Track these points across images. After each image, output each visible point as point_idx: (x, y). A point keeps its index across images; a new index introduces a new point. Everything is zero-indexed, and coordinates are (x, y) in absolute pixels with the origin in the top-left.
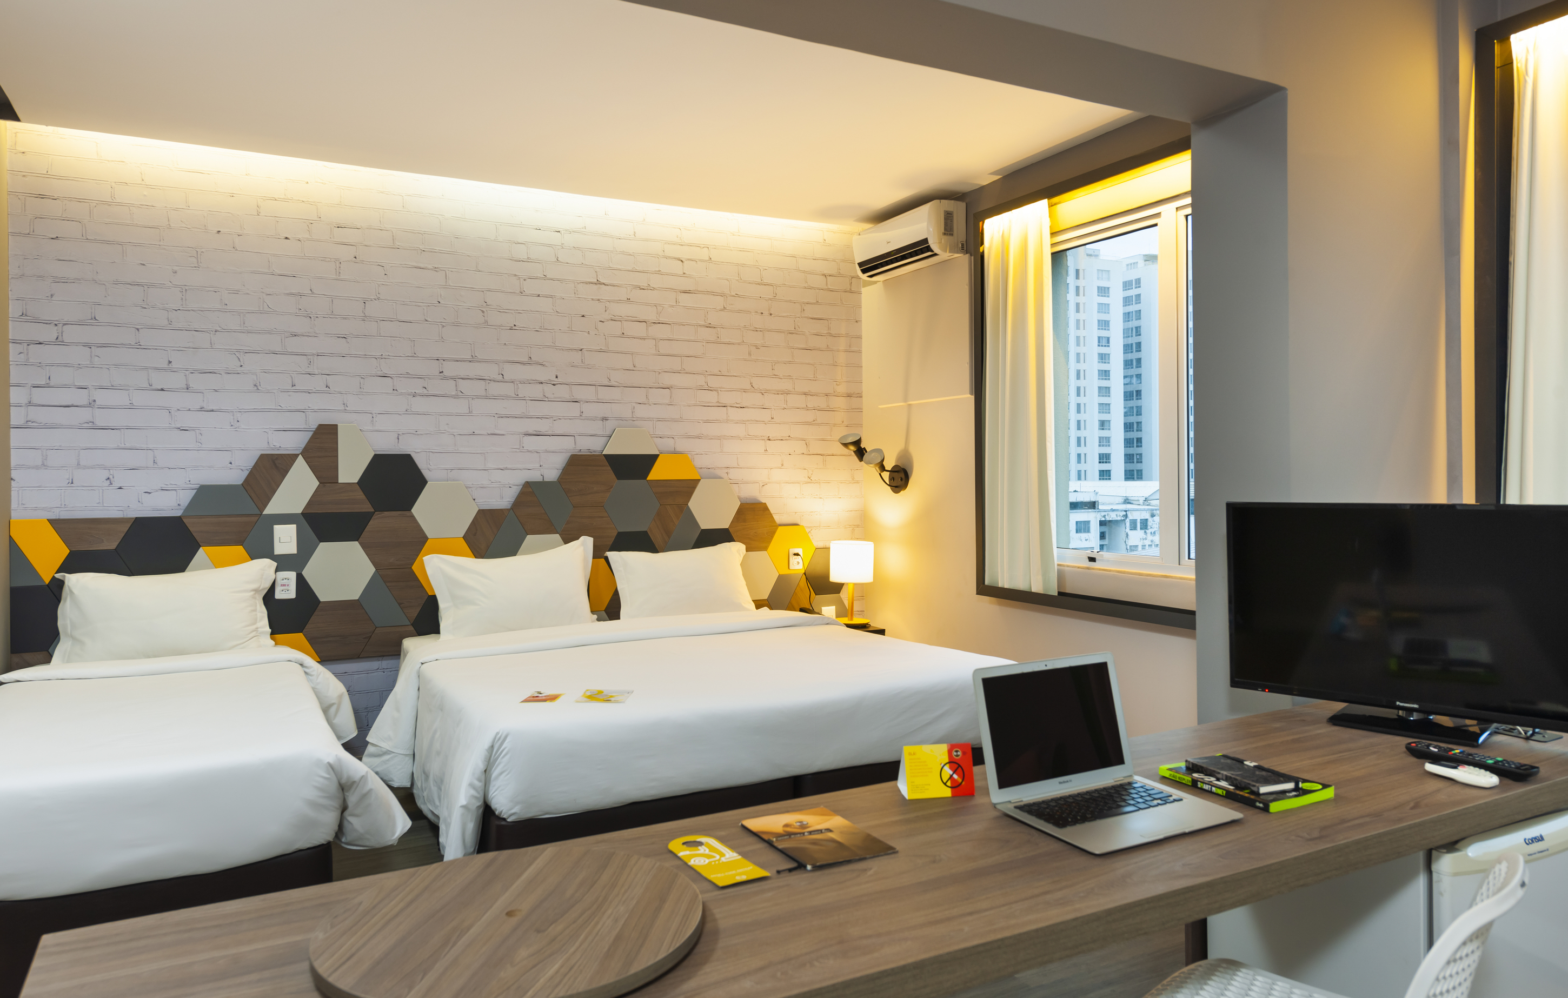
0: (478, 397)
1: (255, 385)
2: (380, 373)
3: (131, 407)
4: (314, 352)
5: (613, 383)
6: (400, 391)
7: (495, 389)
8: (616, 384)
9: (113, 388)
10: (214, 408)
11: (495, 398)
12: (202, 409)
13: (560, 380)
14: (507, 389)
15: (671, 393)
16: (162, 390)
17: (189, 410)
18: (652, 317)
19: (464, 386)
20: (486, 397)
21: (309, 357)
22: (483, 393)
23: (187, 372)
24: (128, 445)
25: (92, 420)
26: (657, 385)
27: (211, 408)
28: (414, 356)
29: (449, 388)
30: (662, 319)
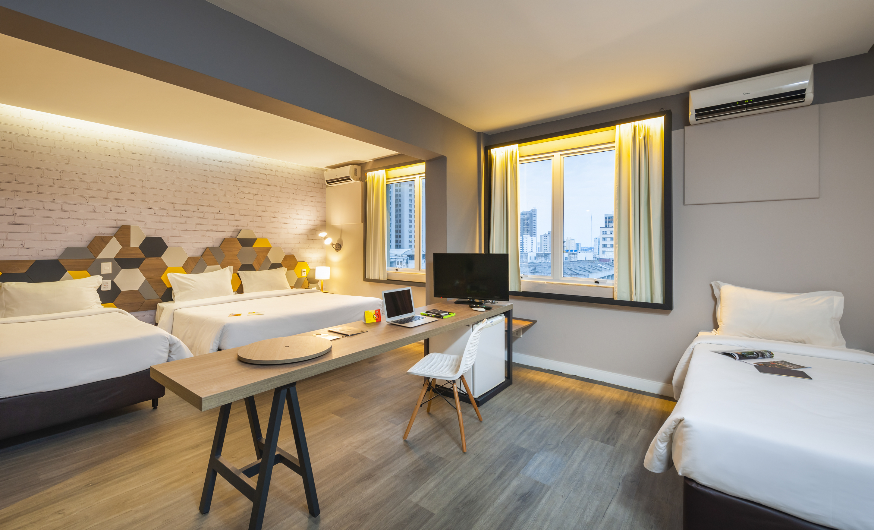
0: (189, 217)
1: (94, 210)
2: (149, 207)
3: (34, 216)
4: (121, 198)
5: (240, 214)
6: (157, 214)
7: (195, 214)
8: (242, 214)
9: (25, 208)
10: (74, 218)
11: (195, 218)
12: (68, 218)
13: (220, 212)
14: (201, 215)
15: (262, 218)
16: (50, 210)
17: (63, 218)
18: (255, 192)
19: (183, 213)
20: (192, 217)
21: (118, 200)
22: (191, 216)
23: (62, 204)
24: (32, 231)
25: (14, 221)
26: (256, 215)
27: (73, 218)
28: (163, 201)
29: (177, 214)
30: (259, 194)
